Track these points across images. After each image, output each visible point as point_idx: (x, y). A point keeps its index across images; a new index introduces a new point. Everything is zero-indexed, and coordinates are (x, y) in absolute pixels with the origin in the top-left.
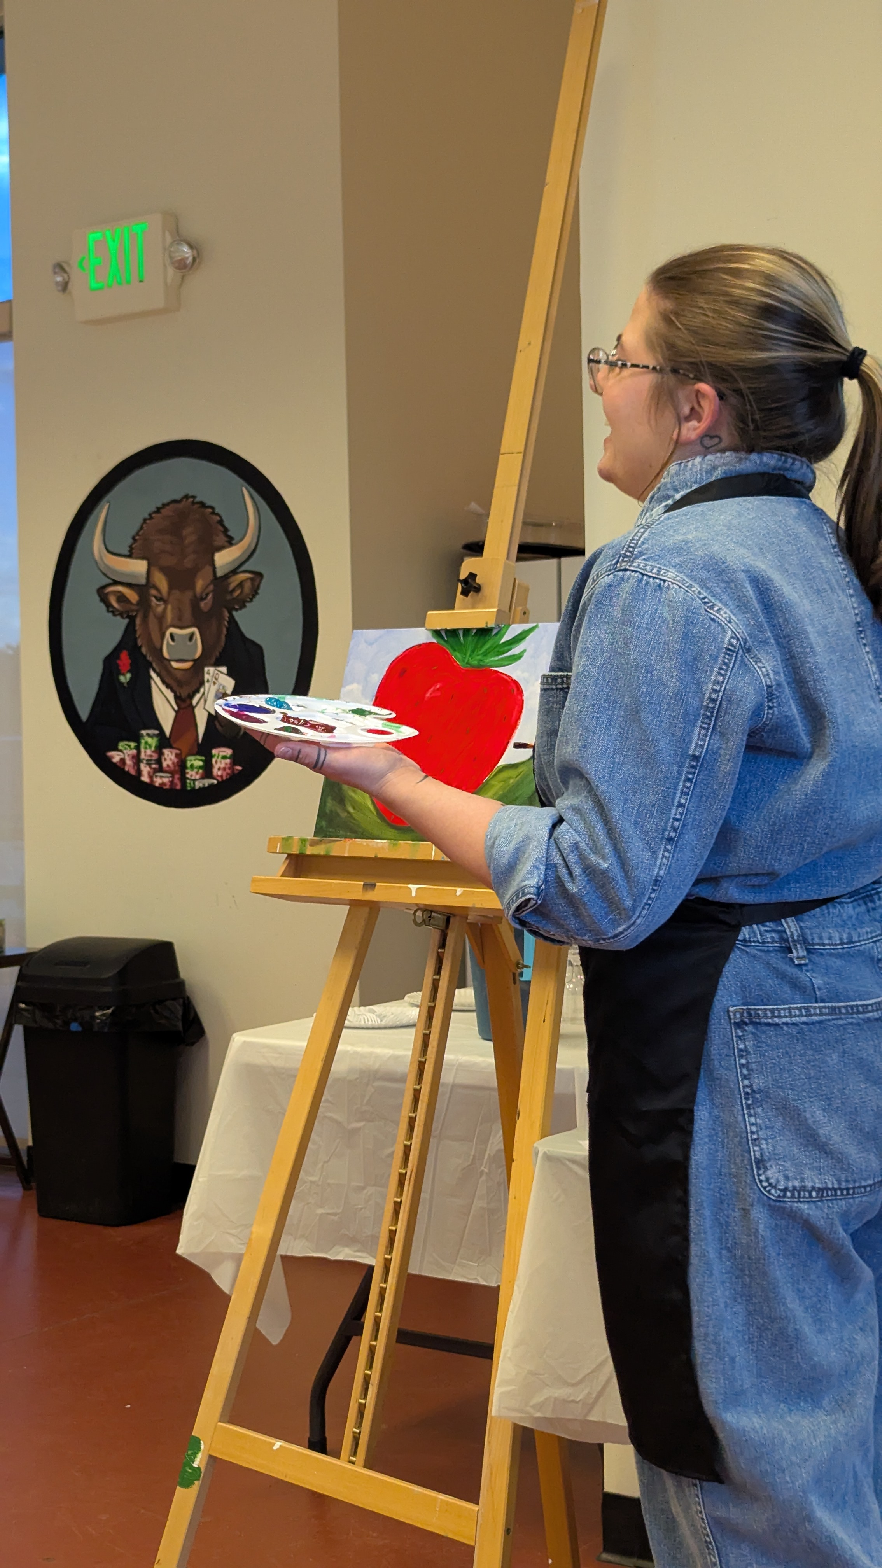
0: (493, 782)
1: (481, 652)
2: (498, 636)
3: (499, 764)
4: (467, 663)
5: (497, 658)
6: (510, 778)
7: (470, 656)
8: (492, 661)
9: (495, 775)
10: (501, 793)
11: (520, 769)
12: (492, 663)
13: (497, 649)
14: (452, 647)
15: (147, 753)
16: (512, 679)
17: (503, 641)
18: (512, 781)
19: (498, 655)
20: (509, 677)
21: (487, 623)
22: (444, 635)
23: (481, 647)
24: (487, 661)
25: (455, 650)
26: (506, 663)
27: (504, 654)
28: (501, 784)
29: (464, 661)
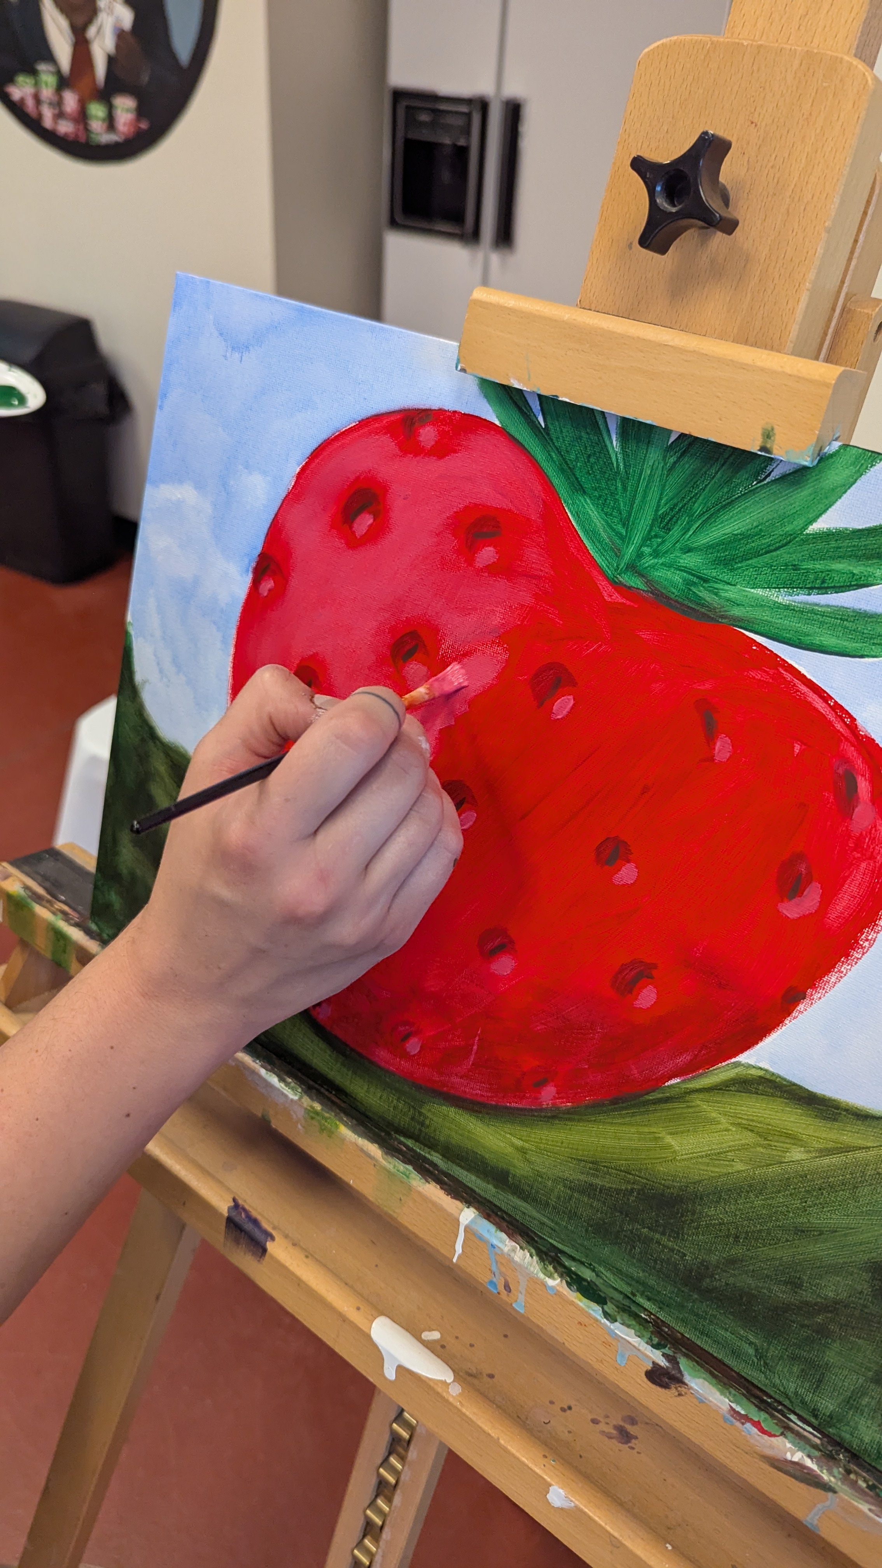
0: (706, 1107)
1: (704, 539)
2: (803, 494)
3: (744, 1058)
4: (632, 567)
5: (783, 597)
6: (795, 1139)
7: (647, 539)
8: (760, 604)
9: (723, 1088)
10: (740, 1166)
11: (849, 1135)
12: (758, 614)
13: (784, 555)
14: (566, 469)
15: (47, 92)
16: (853, 726)
17: (820, 525)
18: (797, 1154)
19: (790, 585)
20: (838, 708)
21: (768, 435)
22: (535, 405)
23: (711, 515)
24: (731, 593)
25: (578, 488)
26: (829, 641)
27: (823, 588)
28: (749, 1138)
29: (618, 553)
